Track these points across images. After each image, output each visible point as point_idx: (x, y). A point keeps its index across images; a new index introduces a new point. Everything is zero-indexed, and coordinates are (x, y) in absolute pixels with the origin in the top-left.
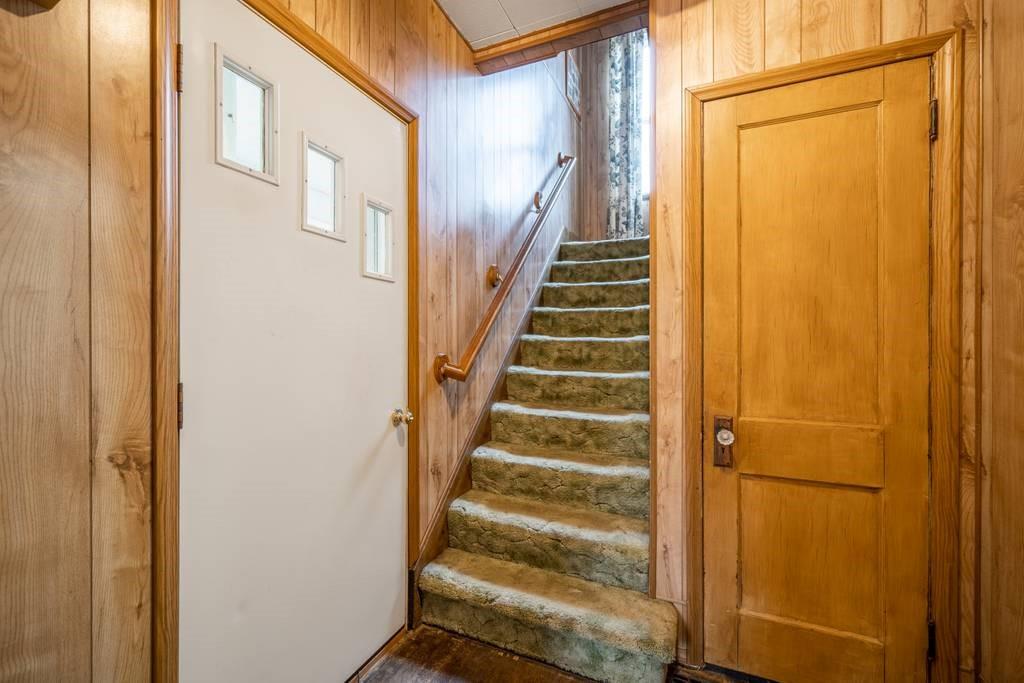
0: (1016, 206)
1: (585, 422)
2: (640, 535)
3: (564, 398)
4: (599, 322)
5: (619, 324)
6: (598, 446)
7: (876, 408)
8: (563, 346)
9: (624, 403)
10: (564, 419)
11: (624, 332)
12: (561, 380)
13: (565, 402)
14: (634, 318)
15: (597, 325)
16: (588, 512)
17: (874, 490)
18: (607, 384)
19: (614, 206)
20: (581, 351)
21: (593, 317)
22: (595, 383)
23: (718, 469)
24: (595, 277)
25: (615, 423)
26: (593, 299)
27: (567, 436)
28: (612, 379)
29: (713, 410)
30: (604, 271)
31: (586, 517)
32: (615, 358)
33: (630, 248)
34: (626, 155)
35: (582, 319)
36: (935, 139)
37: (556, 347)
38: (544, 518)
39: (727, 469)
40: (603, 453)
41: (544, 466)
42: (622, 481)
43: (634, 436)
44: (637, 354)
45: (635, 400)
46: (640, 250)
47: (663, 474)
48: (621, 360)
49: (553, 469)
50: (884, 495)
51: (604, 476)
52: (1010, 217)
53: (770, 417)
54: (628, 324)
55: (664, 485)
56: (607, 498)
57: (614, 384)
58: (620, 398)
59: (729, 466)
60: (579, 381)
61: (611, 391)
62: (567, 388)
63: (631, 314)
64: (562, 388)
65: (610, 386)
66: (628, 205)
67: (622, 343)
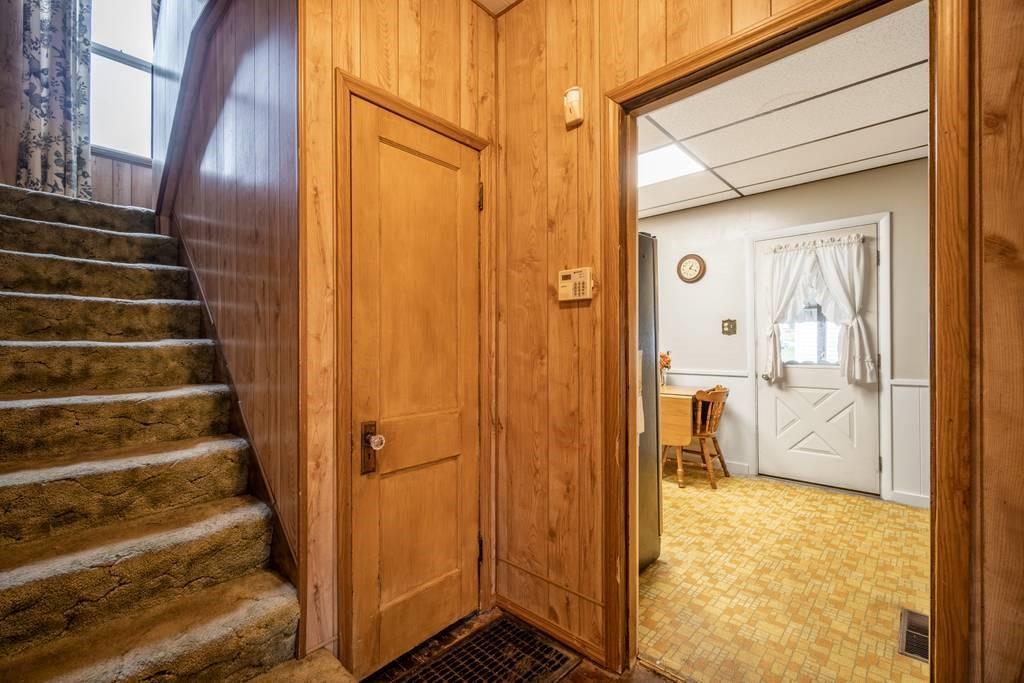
0: (524, 265)
1: (134, 471)
2: (278, 592)
3: (55, 443)
4: (86, 318)
5: (124, 321)
6: (155, 502)
7: (457, 396)
8: (26, 356)
9: (173, 432)
10: (87, 477)
11: (131, 333)
12: (47, 414)
13: (56, 450)
14: (151, 314)
15: (81, 322)
16: (172, 605)
17: (455, 457)
18: (146, 409)
19: (38, 144)
20: (69, 362)
21: (74, 310)
22: (124, 412)
23: (365, 476)
24: (44, 246)
25: (187, 461)
26: (55, 280)
27: (93, 504)
28: (154, 402)
29: (361, 417)
30: (64, 240)
31: (175, 613)
32: (135, 370)
33: (99, 215)
34: (61, 78)
35: (51, 311)
36: (481, 210)
37: (10, 357)
38: (109, 656)
39: (372, 474)
40: (164, 510)
41: (76, 568)
42: (230, 534)
43: (214, 473)
44: (173, 364)
45: (191, 425)
46: (117, 223)
47: (314, 503)
48: (147, 373)
49: (101, 566)
50: (460, 459)
51: (201, 539)
52: (520, 271)
53: (401, 415)
54: (139, 322)
55: (315, 514)
56: (206, 568)
57: (160, 408)
58: (165, 426)
59: (374, 470)
60: (92, 411)
61: (152, 418)
62: (64, 425)
63: (145, 310)
64: (51, 427)
65: (152, 412)
66: (67, 151)
67: (150, 349)
